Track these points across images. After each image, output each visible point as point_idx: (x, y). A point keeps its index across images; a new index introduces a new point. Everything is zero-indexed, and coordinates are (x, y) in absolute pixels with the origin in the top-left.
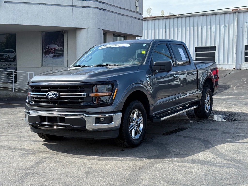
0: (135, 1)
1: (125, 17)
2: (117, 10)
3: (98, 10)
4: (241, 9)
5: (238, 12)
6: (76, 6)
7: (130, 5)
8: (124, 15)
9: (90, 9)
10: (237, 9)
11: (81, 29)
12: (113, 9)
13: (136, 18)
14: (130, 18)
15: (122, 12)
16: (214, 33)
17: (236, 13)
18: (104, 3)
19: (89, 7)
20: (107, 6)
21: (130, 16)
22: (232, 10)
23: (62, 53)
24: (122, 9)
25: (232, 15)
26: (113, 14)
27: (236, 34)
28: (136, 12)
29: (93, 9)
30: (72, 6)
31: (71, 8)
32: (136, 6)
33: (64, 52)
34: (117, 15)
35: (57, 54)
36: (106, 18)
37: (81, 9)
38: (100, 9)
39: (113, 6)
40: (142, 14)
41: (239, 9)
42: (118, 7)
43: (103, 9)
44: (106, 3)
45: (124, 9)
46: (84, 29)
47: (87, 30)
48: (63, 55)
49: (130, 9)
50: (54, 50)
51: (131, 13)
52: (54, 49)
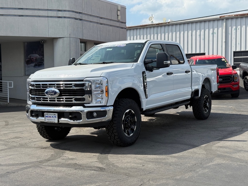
0: (117, 10)
1: (105, 26)
2: (95, 20)
3: (73, 20)
4: (228, 16)
5: (226, 19)
6: (51, 17)
7: (111, 14)
8: (104, 24)
9: (65, 19)
10: (225, 16)
11: (57, 38)
12: (91, 19)
13: (118, 27)
14: (111, 28)
15: (102, 21)
16: (203, 40)
17: (224, 19)
18: (80, 13)
19: (65, 17)
20: (84, 16)
21: (111, 26)
22: (220, 17)
23: (43, 63)
24: (102, 18)
25: (220, 22)
26: (92, 24)
27: (224, 40)
28: (118, 21)
29: (69, 19)
30: (48, 17)
31: (47, 18)
32: (118, 15)
33: (44, 61)
34: (95, 24)
35: (38, 63)
36: (83, 27)
37: (57, 19)
38: (76, 19)
39: (91, 15)
40: (126, 23)
41: (227, 16)
42: (98, 17)
43: (80, 19)
44: (83, 12)
45: (104, 18)
46: (60, 38)
47: (63, 39)
48: (44, 64)
49: (111, 18)
50: (36, 60)
51: (112, 22)
52: (35, 58)
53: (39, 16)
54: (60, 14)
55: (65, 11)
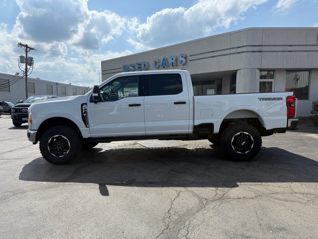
53: (224, 55)
54: (239, 50)
55: (243, 46)
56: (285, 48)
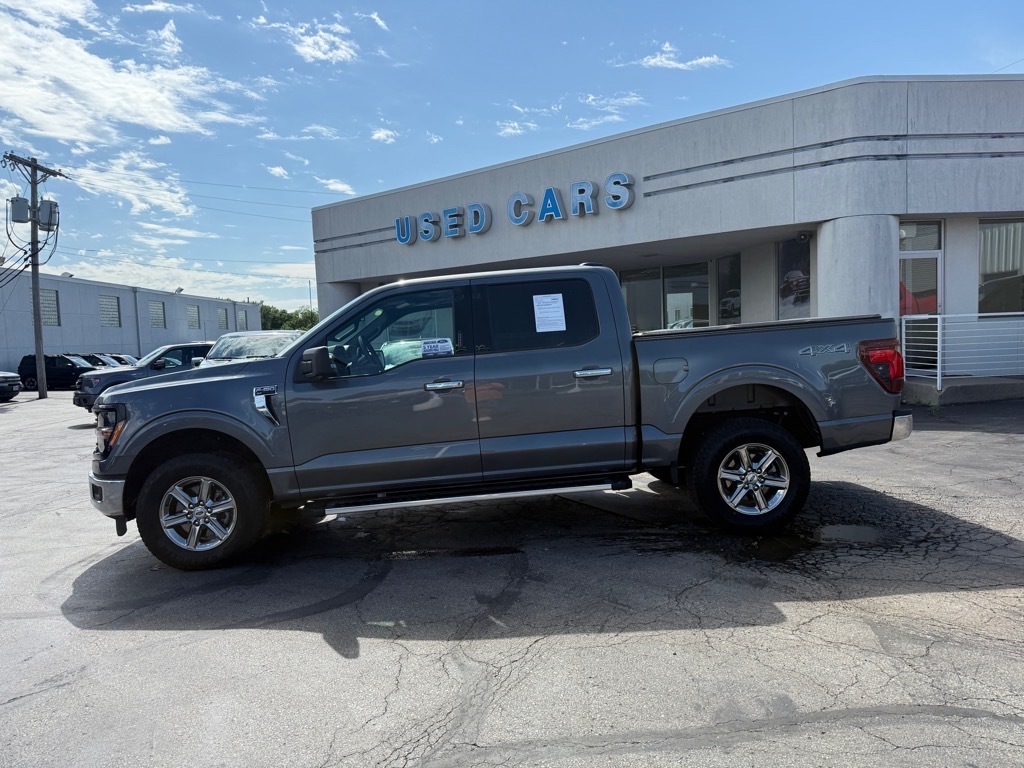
56: (981, 145)
